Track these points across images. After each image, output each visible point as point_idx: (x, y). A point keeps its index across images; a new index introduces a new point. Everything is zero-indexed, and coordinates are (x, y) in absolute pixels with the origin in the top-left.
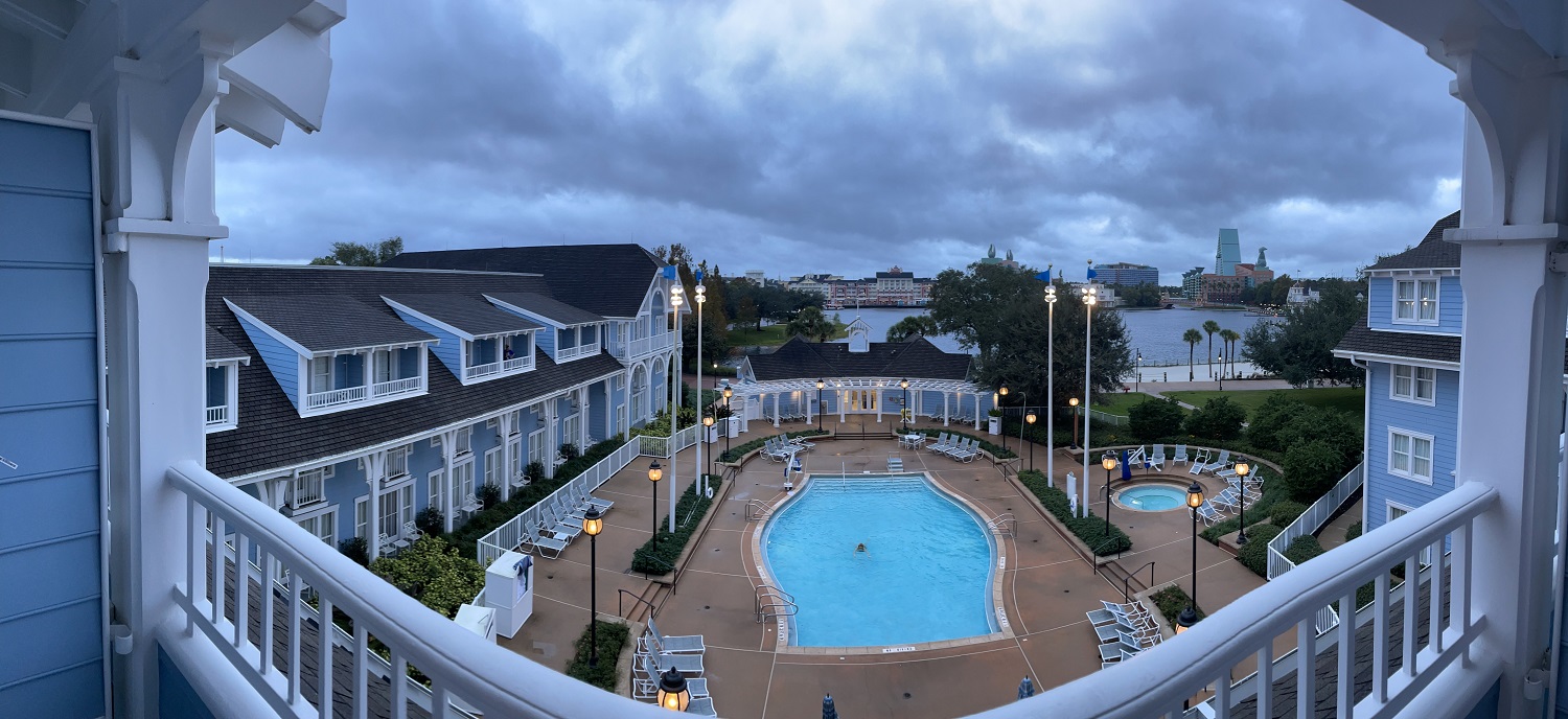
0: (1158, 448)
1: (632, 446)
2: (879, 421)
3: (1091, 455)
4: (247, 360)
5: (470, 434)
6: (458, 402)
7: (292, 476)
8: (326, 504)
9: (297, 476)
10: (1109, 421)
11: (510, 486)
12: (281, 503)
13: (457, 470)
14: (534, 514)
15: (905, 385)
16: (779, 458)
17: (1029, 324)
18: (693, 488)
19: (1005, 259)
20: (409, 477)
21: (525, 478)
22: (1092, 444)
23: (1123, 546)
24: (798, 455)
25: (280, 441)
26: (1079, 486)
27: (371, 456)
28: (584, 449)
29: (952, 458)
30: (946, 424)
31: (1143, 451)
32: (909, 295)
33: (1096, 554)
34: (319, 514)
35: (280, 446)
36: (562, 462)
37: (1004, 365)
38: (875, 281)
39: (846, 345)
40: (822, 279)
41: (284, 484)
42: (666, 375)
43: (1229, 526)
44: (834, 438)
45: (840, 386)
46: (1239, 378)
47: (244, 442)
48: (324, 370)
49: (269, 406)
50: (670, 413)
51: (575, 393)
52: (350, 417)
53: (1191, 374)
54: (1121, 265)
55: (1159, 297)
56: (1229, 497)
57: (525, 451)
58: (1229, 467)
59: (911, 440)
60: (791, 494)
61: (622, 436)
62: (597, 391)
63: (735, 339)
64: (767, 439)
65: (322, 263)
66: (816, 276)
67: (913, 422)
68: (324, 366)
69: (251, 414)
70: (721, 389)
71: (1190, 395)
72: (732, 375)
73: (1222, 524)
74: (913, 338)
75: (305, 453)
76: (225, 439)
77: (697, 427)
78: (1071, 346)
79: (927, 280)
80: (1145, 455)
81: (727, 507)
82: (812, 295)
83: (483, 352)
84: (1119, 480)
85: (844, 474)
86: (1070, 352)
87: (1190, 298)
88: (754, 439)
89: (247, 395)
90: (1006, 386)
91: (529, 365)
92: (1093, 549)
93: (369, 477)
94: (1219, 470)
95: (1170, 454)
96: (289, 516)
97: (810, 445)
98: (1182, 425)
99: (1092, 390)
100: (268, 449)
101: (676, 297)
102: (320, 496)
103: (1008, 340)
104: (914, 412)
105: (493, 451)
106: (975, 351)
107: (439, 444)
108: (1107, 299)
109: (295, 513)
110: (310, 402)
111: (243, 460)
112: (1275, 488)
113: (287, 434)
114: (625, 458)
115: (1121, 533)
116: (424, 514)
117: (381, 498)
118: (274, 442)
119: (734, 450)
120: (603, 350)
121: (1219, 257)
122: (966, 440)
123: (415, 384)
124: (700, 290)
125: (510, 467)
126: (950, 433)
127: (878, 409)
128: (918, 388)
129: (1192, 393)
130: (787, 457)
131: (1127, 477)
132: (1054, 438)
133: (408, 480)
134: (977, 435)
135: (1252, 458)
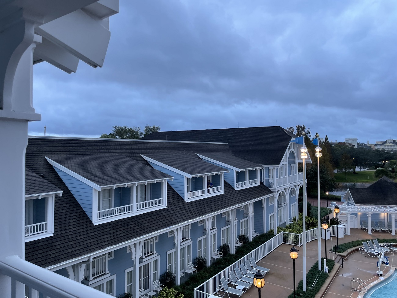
1: (278, 238)
4: (61, 193)
5: (189, 229)
6: (183, 211)
7: (89, 260)
8: (109, 275)
9: (91, 260)
11: (212, 258)
12: (82, 277)
13: (182, 250)
14: (224, 274)
16: (373, 255)
18: (316, 265)
20: (156, 255)
21: (220, 254)
24: (386, 254)
25: (82, 240)
27: (135, 245)
28: (251, 238)
34: (105, 282)
35: (81, 244)
36: (239, 245)
41: (84, 266)
42: (297, 197)
47: (58, 243)
48: (108, 197)
49: (74, 220)
50: (301, 219)
51: (246, 206)
52: (123, 223)
57: (219, 238)
60: (382, 279)
61: (272, 231)
62: (258, 206)
63: (338, 178)
64: (363, 241)
65: (107, 137)
68: (107, 194)
69: (63, 226)
70: (332, 207)
72: (338, 199)
75: (96, 246)
76: (45, 243)
77: (317, 229)
81: (337, 280)
83: (196, 184)
88: (355, 240)
89: (61, 214)
91: (221, 191)
93: (133, 257)
96: (88, 285)
97: (394, 249)
100: (74, 246)
101: (304, 154)
102: (105, 271)
105: (202, 238)
107: (173, 235)
109: (90, 283)
110: (99, 215)
111: (57, 254)
113: (85, 236)
114: (275, 244)
116: (164, 275)
117: (140, 268)
118: (78, 241)
119: (342, 245)
120: (261, 183)
123: (160, 202)
124: (318, 150)
125: (211, 247)
130: (378, 254)
133: (156, 257)
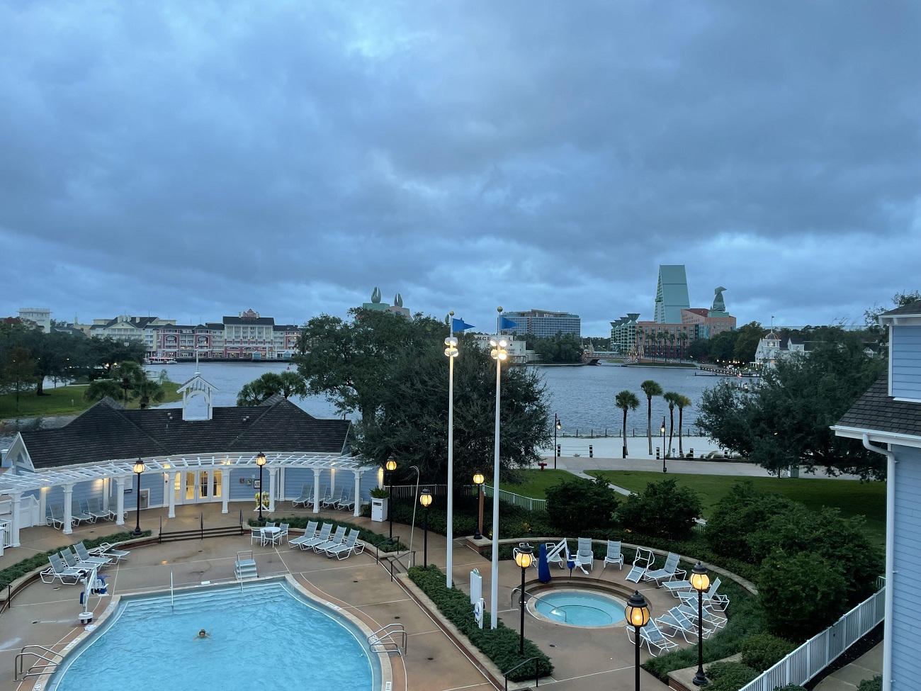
0: (585, 543)
2: (225, 510)
3: (501, 547)
10: (521, 504)
15: (261, 461)
16: (71, 580)
17: (423, 383)
19: (392, 304)
22: (502, 534)
23: (541, 669)
24: (101, 571)
26: (486, 587)
29: (323, 554)
30: (316, 510)
31: (565, 545)
32: (267, 345)
33: (508, 678)
37: (392, 432)
38: (221, 327)
39: (179, 412)
40: (144, 323)
43: (684, 659)
44: (159, 541)
45: (168, 466)
46: (690, 457)
53: (625, 448)
54: (534, 312)
55: (582, 351)
56: (682, 618)
58: (680, 577)
59: (269, 534)
60: (90, 628)
64: (51, 553)
66: (133, 319)
67: (272, 509)
71: (624, 477)
73: (672, 654)
74: (274, 400)
78: (475, 409)
79: (293, 329)
80: (567, 552)
82: (127, 344)
84: (535, 581)
85: (172, 589)
86: (475, 416)
87: (621, 352)
88: (30, 556)
90: (395, 460)
92: (503, 671)
94: (666, 580)
95: (599, 553)
97: (121, 555)
98: (614, 515)
99: (501, 465)
103: (397, 401)
104: (273, 495)
106: (355, 416)
108: (517, 353)
112: (747, 613)
115: (539, 653)
121: (659, 300)
122: (341, 530)
126: (320, 522)
127: (223, 495)
128: (279, 465)
129: (627, 473)
130: (85, 575)
131: (545, 580)
132: (454, 524)
134: (357, 522)
135: (712, 567)
